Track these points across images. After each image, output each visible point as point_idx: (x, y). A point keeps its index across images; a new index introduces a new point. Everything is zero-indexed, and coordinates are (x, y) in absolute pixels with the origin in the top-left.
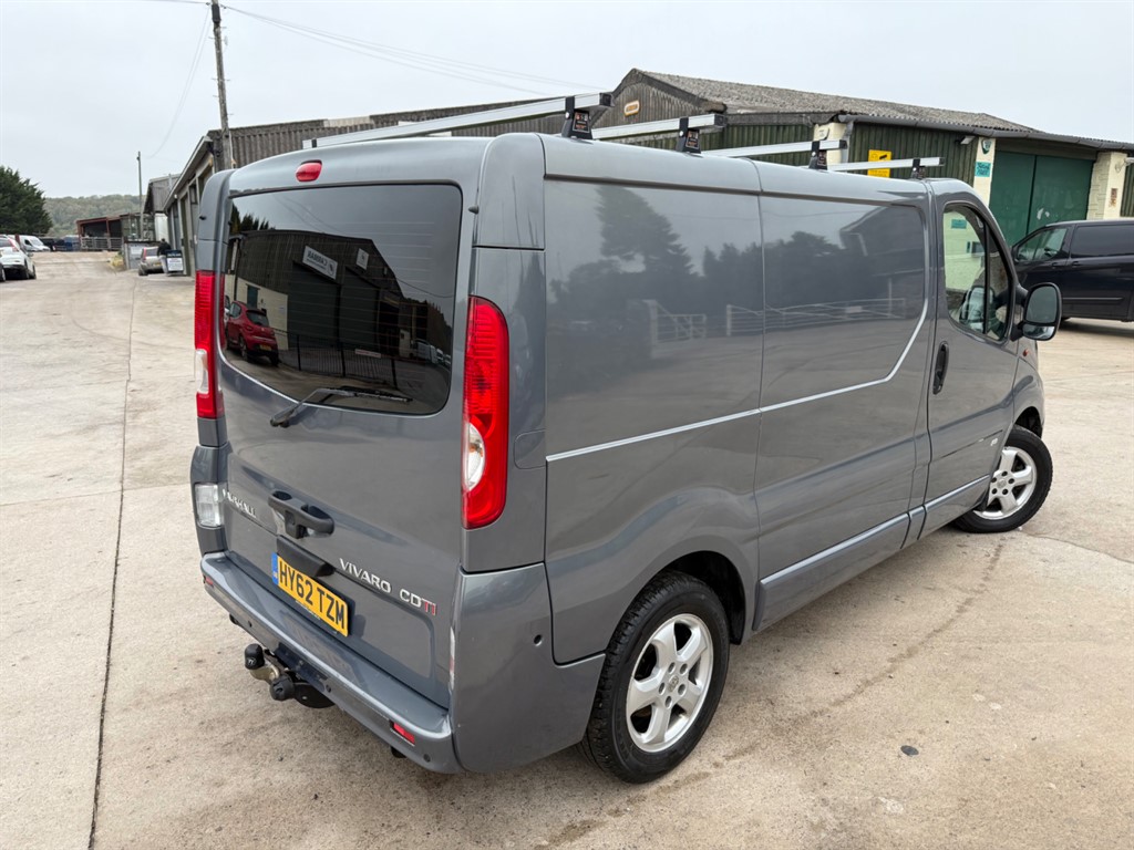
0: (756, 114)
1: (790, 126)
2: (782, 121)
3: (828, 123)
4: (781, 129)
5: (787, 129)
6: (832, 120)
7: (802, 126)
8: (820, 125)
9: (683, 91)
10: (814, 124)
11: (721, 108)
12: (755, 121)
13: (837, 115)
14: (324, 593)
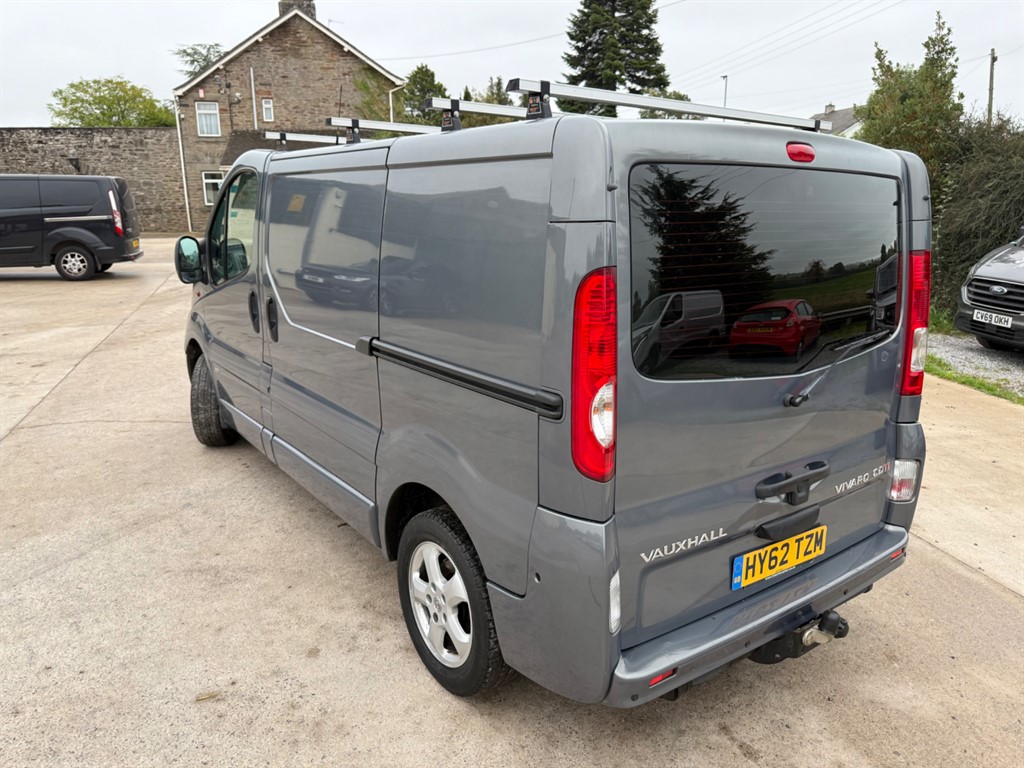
14: (802, 539)
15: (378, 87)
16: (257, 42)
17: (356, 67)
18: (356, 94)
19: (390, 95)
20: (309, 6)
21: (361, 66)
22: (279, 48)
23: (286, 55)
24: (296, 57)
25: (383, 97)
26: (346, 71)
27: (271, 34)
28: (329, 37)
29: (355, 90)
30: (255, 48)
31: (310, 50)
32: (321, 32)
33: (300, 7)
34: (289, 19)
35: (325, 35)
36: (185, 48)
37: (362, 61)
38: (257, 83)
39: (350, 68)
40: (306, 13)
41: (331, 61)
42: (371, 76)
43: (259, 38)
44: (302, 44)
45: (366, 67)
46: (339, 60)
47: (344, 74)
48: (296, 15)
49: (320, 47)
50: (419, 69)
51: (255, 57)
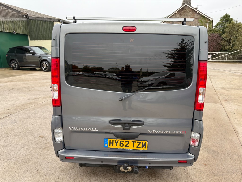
0: (37, 17)
1: (47, 21)
2: (45, 20)
3: (57, 22)
4: (45, 22)
5: (47, 22)
6: (58, 21)
7: (51, 22)
8: (55, 22)
9: (13, 9)
10: (54, 21)
11: (26, 15)
12: (37, 19)
13: (59, 20)
14: (135, 142)
15: (205, 21)
16: (175, 13)
17: (199, 16)
18: (198, 23)
19: (208, 23)
20: (189, 3)
21: (201, 16)
22: (180, 14)
23: (182, 15)
24: (184, 16)
25: (206, 23)
26: (197, 18)
27: (179, 11)
28: (193, 10)
29: (198, 22)
30: (175, 15)
31: (188, 14)
32: (191, 9)
33: (187, 3)
34: (184, 7)
35: (192, 9)
36: (166, 16)
37: (201, 15)
38: (174, 23)
39: (198, 17)
40: (188, 5)
41: (193, 16)
42: (203, 18)
43: (176, 12)
44: (186, 12)
45: (202, 16)
46: (195, 15)
47: (196, 19)
48: (186, 5)
49: (191, 13)
50: (225, 15)
51: (174, 17)
